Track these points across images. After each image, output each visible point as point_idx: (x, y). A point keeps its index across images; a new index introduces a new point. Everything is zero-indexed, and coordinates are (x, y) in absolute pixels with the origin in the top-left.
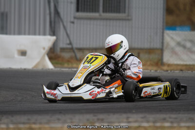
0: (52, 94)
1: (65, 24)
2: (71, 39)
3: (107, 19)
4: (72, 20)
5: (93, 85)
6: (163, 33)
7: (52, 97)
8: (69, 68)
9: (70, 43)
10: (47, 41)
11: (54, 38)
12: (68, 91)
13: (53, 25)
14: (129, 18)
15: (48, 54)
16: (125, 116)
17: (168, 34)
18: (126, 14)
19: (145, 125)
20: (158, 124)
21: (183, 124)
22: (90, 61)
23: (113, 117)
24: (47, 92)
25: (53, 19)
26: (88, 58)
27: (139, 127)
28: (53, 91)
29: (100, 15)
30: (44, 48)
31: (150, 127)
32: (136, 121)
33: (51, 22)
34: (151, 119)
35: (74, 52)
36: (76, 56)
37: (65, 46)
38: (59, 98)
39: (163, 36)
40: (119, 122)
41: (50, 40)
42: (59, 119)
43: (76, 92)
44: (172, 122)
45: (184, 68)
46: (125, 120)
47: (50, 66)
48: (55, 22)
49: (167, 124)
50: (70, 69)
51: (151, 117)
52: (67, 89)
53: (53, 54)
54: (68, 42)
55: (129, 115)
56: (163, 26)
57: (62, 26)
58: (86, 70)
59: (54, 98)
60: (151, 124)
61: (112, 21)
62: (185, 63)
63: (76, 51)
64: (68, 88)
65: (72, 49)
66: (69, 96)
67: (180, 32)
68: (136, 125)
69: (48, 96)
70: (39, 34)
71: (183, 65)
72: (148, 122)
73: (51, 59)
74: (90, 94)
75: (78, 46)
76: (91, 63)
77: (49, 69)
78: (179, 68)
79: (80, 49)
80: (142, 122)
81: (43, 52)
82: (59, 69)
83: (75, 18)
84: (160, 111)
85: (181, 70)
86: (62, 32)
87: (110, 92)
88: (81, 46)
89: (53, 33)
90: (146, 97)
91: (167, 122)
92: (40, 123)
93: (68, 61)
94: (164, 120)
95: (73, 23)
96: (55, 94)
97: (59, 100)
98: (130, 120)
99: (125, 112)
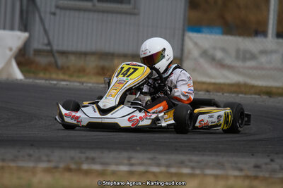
0: (73, 117)
1: (43, 15)
2: (51, 37)
3: (103, 12)
4: (53, 10)
5: (133, 108)
6: (183, 35)
7: (73, 121)
8: (46, 80)
9: (49, 44)
10: (16, 38)
11: (26, 35)
12: (97, 115)
13: (25, 16)
14: (136, 11)
15: (16, 58)
16: (125, 154)
17: (190, 38)
18: (132, 6)
19: (155, 169)
20: (173, 170)
21: (208, 172)
22: (126, 74)
23: (109, 156)
24: (66, 114)
25: (25, 8)
26: (122, 68)
27: (146, 172)
28: (73, 113)
29: (94, 6)
30: (11, 49)
31: (161, 173)
32: (141, 164)
33: (21, 12)
34: (163, 162)
35: (53, 56)
36: (56, 62)
37: (40, 47)
38: (84, 123)
39: (183, 40)
40: (117, 164)
41: (19, 38)
42: (30, 156)
43: (109, 115)
44: (193, 168)
45: (211, 88)
46: (126, 162)
47: (18, 75)
48: (27, 12)
49: (186, 171)
50: (47, 82)
51: (163, 158)
52: (95, 112)
53: (23, 58)
54: (46, 41)
55: (133, 154)
56: (184, 25)
57: (37, 19)
58: (121, 85)
59: (75, 122)
60: (163, 169)
61: (110, 15)
62: (213, 81)
63: (56, 55)
64: (96, 110)
65: (51, 53)
66: (99, 121)
67: (208, 36)
68: (141, 169)
69: (67, 120)
70: (4, 28)
71: (210, 84)
72: (159, 165)
73: (20, 64)
74: (129, 120)
75: (60, 48)
76: (128, 77)
77: (17, 80)
78: (204, 87)
79: (63, 53)
80: (150, 165)
81: (9, 54)
82: (31, 80)
83: (57, 7)
84: (176, 149)
85: (208, 91)
86: (37, 27)
87: (157, 119)
88: (65, 48)
89: (25, 27)
90: (202, 128)
91: (186, 166)
93: (45, 69)
94: (182, 164)
95: (54, 14)
96: (78, 118)
97: (83, 126)
98: (133, 161)
99: (125, 149)
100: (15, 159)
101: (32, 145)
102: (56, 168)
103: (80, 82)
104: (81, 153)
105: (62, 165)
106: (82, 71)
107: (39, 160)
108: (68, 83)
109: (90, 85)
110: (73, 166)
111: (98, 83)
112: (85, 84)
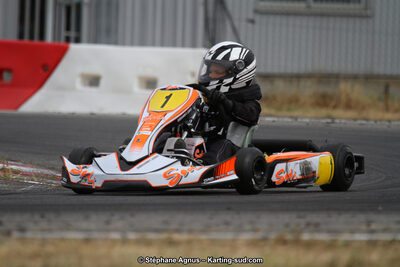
1: (236, 24)
3: (322, 15)
4: (251, 15)
13: (211, 26)
14: (369, 12)
16: (362, 217)
18: (362, 5)
25: (211, 15)
29: (309, 7)
30: (193, 75)
32: (385, 230)
33: (206, 20)
40: (352, 232)
42: (227, 224)
46: (364, 227)
48: (215, 21)
55: (372, 216)
57: (229, 29)
61: (332, 20)
70: (183, 45)
79: (266, 78)
83: (256, 11)
88: (269, 70)
89: (211, 42)
92: (190, 231)
95: (252, 21)
98: (373, 227)
99: (362, 210)
100: (206, 230)
101: (229, 209)
102: (265, 239)
103: (291, 117)
104: (299, 217)
105: (273, 236)
106: (294, 101)
107: (240, 229)
108: (276, 119)
109: (307, 120)
110: (289, 237)
111: (316, 118)
112: (299, 120)
